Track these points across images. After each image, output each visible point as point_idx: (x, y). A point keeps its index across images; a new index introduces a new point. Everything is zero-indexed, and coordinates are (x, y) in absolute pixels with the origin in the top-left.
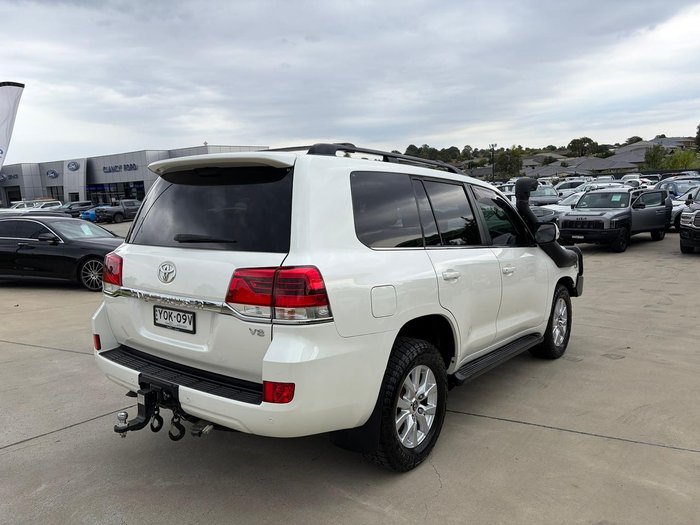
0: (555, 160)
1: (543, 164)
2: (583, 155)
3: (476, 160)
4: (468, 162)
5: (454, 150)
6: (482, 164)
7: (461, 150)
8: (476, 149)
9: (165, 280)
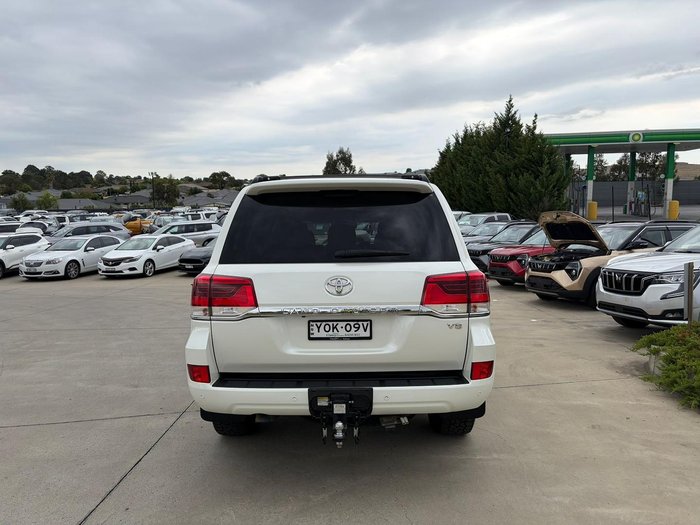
0: (200, 191)
1: (190, 194)
2: (222, 188)
3: (116, 187)
4: (106, 188)
5: (84, 175)
6: (123, 191)
7: (94, 174)
8: (111, 176)
9: (339, 293)
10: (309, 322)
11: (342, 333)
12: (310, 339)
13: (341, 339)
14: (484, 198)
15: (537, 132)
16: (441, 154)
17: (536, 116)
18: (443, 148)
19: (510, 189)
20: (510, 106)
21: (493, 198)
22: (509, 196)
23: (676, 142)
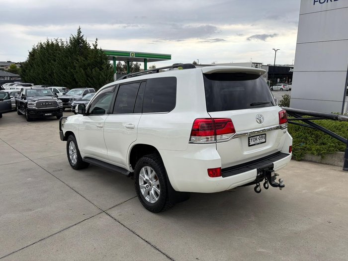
9: (261, 122)
10: (249, 138)
11: (258, 141)
12: (249, 146)
13: (258, 144)
14: (71, 80)
15: (98, 47)
16: (30, 53)
17: (97, 39)
18: (31, 50)
19: (88, 76)
20: (79, 32)
21: (77, 80)
22: (87, 79)
23: (148, 58)
